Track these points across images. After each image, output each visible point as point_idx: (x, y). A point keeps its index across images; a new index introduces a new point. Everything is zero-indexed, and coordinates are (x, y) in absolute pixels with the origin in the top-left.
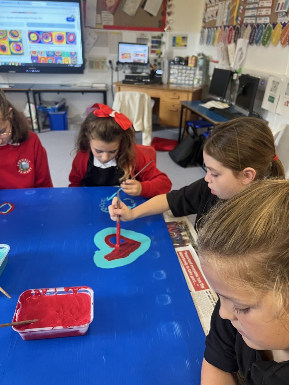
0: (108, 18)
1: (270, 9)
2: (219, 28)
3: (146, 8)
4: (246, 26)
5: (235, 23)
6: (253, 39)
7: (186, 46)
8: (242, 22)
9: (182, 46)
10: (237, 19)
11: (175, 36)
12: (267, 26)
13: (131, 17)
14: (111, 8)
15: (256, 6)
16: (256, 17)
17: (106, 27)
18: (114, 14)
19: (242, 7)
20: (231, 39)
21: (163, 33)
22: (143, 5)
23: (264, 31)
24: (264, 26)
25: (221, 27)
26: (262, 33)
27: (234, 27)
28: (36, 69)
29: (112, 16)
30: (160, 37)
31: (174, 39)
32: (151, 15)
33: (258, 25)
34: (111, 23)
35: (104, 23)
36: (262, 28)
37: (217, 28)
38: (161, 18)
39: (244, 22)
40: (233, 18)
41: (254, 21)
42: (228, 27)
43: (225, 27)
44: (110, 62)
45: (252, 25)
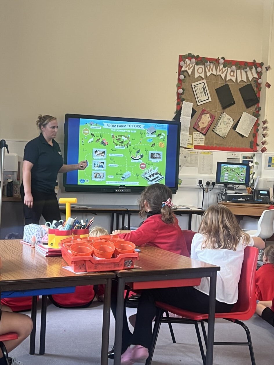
3: (238, 130)
11: (269, 156)
14: (203, 129)
17: (197, 147)
18: (205, 135)
21: (255, 153)
22: (235, 127)
28: (127, 189)
29: (203, 137)
30: (251, 158)
31: (270, 159)
32: (243, 136)
34: (202, 144)
35: (195, 143)
38: (252, 139)
44: (200, 182)
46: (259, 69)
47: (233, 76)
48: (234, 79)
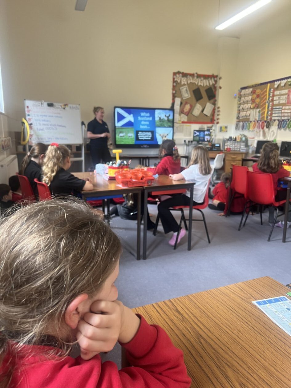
0: (184, 118)
1: (290, 114)
2: (253, 122)
3: (205, 112)
4: (275, 120)
5: (265, 119)
6: (281, 126)
7: (227, 131)
8: (271, 119)
9: (225, 131)
10: (267, 117)
11: (221, 126)
12: (289, 120)
13: (197, 117)
14: (186, 112)
15: (280, 112)
16: (281, 116)
17: (183, 122)
18: (187, 115)
19: (270, 112)
20: (264, 127)
21: (213, 125)
22: (203, 111)
23: (288, 123)
24: (287, 120)
25: (254, 121)
26: (286, 124)
27: (266, 121)
28: (147, 146)
29: (186, 117)
30: (211, 127)
31: (221, 128)
32: (206, 116)
33: (283, 120)
34: (186, 120)
35: (182, 120)
36: (286, 121)
37: (251, 122)
38: (211, 117)
39: (273, 118)
40: (264, 117)
41: (280, 118)
42: (261, 121)
43: (258, 121)
44: (185, 141)
45: (278, 120)
46: (216, 79)
47: (202, 83)
48: (202, 85)
